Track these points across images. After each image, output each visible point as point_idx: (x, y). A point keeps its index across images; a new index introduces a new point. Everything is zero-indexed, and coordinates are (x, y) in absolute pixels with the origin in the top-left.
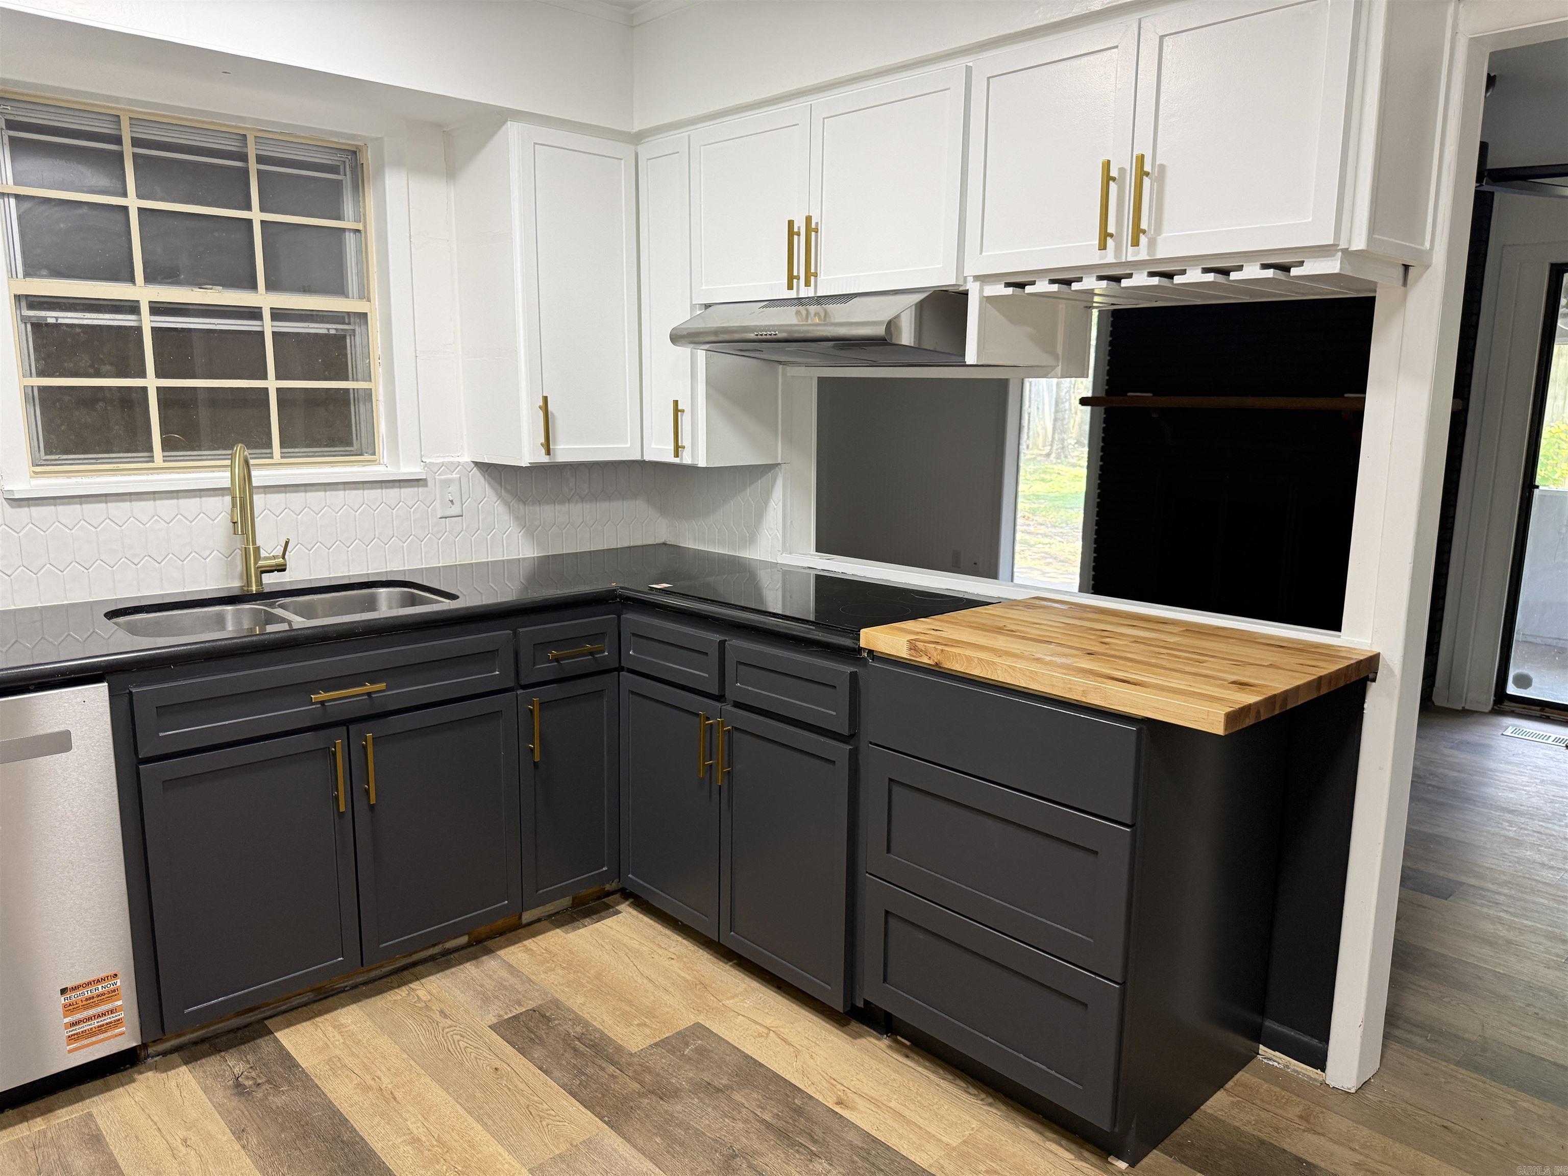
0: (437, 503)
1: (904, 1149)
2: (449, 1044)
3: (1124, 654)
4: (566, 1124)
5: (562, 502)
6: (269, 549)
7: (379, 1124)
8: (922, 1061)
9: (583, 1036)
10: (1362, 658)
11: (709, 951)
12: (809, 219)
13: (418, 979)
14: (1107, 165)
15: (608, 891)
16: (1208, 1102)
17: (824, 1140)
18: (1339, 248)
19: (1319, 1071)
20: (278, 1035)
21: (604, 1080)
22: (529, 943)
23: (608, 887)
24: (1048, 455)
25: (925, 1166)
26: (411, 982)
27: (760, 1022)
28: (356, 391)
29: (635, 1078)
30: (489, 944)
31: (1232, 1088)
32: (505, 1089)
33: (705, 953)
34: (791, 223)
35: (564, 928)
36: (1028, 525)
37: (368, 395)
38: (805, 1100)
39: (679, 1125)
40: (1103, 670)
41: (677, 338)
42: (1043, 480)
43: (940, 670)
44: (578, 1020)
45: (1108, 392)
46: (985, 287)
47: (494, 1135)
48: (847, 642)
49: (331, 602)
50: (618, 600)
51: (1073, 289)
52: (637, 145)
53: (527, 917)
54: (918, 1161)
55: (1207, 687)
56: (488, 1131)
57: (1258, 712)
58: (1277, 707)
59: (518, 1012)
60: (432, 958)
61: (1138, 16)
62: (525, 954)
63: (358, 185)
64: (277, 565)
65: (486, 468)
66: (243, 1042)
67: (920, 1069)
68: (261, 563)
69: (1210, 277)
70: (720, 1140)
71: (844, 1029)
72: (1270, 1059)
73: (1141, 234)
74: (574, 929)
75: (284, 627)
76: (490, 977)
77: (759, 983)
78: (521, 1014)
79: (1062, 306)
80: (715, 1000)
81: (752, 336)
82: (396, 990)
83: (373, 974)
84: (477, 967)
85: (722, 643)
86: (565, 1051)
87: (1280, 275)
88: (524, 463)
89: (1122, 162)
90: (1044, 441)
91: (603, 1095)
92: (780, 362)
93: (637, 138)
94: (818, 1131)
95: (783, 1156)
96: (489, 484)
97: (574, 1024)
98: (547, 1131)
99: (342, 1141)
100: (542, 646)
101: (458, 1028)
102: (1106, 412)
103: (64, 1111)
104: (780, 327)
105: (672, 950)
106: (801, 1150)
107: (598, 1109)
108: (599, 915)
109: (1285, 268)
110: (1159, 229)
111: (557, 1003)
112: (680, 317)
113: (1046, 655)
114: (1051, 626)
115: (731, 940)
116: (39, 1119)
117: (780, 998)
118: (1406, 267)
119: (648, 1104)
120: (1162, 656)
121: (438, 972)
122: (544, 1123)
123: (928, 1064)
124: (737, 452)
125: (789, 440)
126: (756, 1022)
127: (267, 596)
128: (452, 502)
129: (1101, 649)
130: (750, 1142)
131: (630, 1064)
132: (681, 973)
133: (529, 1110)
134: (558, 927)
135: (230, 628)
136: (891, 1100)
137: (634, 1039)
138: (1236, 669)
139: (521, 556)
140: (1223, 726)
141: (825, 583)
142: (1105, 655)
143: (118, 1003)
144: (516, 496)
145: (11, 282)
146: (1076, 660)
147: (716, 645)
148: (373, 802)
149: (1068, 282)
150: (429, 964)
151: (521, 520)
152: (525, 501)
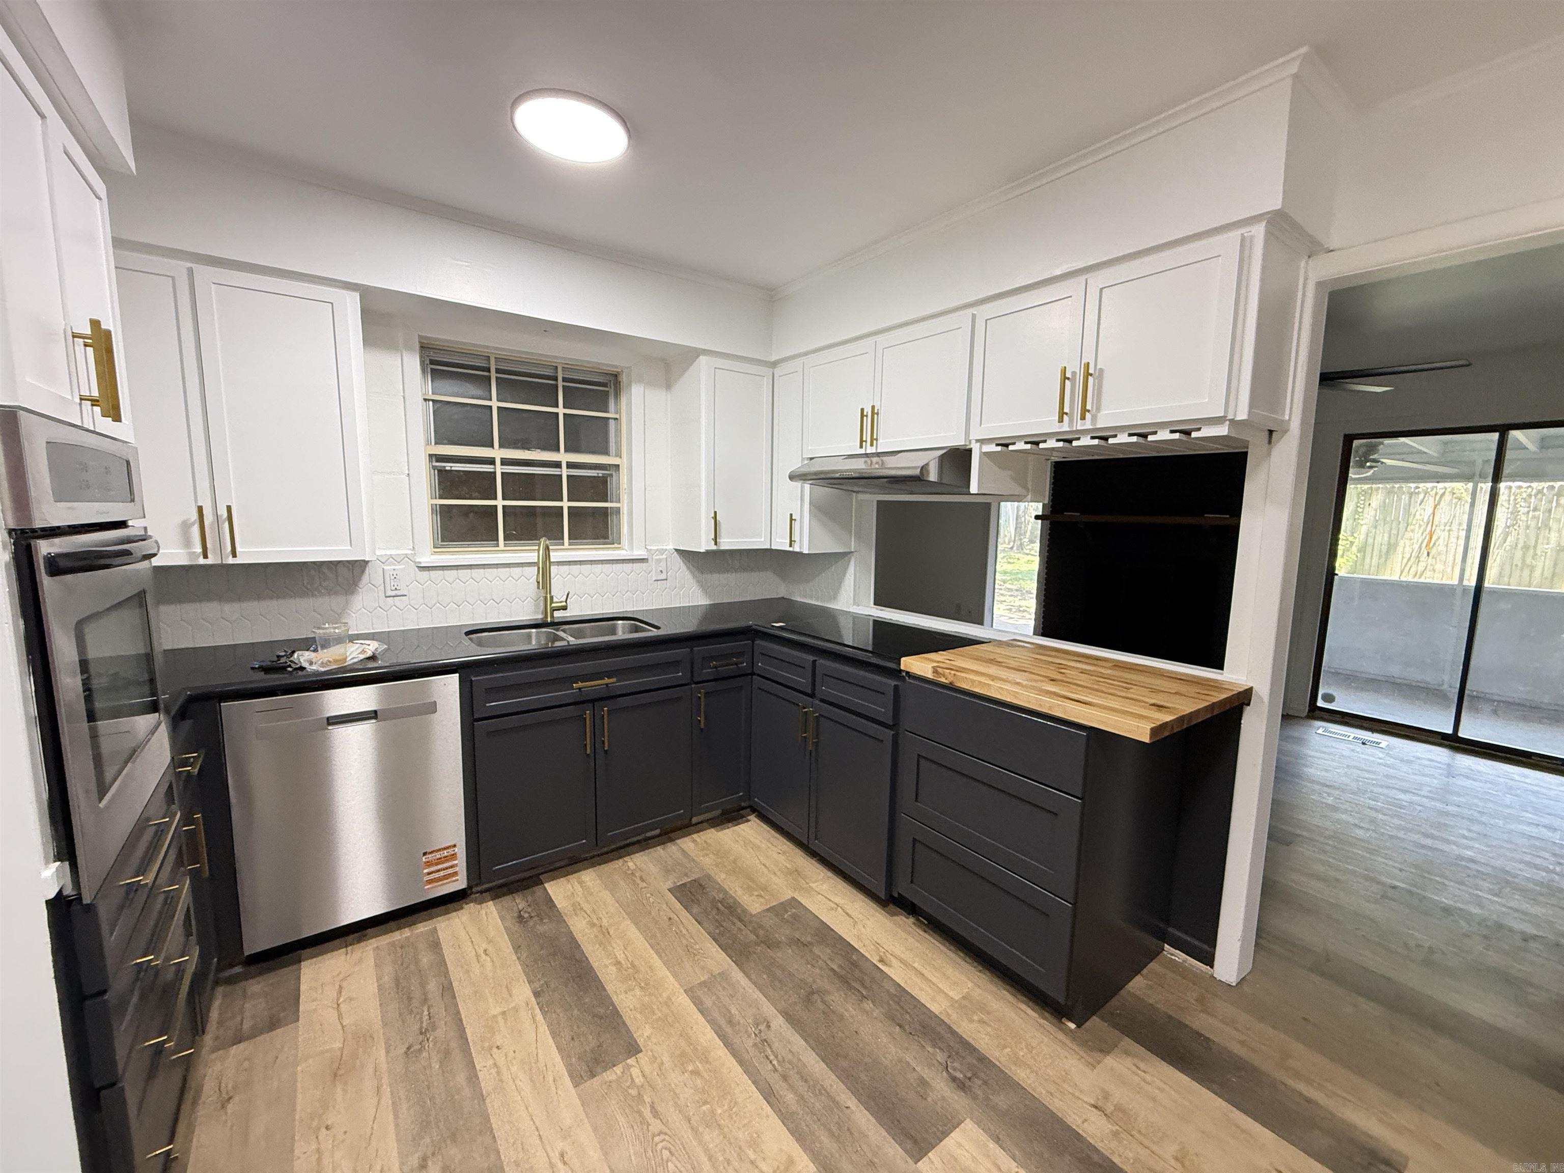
0: (653, 573)
1: (924, 998)
2: (643, 899)
3: (1075, 682)
4: (710, 960)
5: (724, 572)
6: (558, 596)
7: (598, 950)
8: (935, 935)
9: (724, 901)
10: (1240, 691)
11: (802, 850)
12: (873, 407)
13: (629, 855)
14: (1064, 370)
15: (744, 806)
16: (1130, 983)
17: (870, 987)
18: (1228, 418)
19: (1208, 967)
20: (546, 885)
21: (735, 932)
22: (695, 836)
23: (743, 804)
26: (625, 856)
27: (832, 899)
28: (612, 508)
29: (753, 932)
30: (671, 835)
31: (1147, 974)
32: (674, 933)
33: (799, 851)
34: (862, 410)
35: (716, 828)
37: (618, 511)
38: (859, 957)
39: (779, 967)
40: (1061, 692)
41: (792, 477)
42: (1009, 563)
43: (953, 686)
44: (721, 889)
45: (1052, 512)
46: (983, 446)
47: (665, 963)
48: (892, 665)
49: (592, 628)
50: (753, 632)
51: (1039, 447)
52: (775, 368)
53: (695, 820)
54: (932, 1009)
55: (1133, 707)
56: (662, 960)
57: (1172, 727)
58: (1185, 724)
59: (686, 881)
60: (638, 842)
61: (1086, 277)
62: (692, 844)
63: (617, 394)
64: (562, 606)
65: (680, 552)
66: (525, 889)
67: (933, 941)
68: (553, 605)
69: (1134, 439)
70: (804, 981)
71: (885, 908)
72: (1172, 955)
73: (1087, 413)
74: (722, 829)
75: (564, 643)
76: (671, 857)
78: (688, 882)
79: (1031, 457)
80: (805, 882)
81: (837, 475)
82: (617, 861)
83: (605, 849)
84: (664, 849)
85: (814, 661)
86: (712, 910)
87: (1183, 437)
88: (703, 550)
89: (1074, 367)
90: (1010, 540)
91: (734, 942)
92: (854, 492)
93: (774, 364)
94: (867, 980)
95: (844, 995)
96: (683, 561)
97: (719, 892)
98: (697, 964)
99: (576, 960)
100: (707, 659)
101: (650, 890)
102: (1051, 524)
103: (421, 924)
104: (855, 471)
105: (780, 848)
106: (856, 992)
108: (737, 821)
109: (1188, 433)
110: (1098, 409)
111: (709, 877)
112: (796, 465)
113: (1023, 680)
114: (1025, 660)
115: (815, 845)
116: (406, 929)
118: (1271, 432)
119: (761, 950)
120: (1101, 684)
121: (641, 851)
122: (696, 959)
123: (939, 938)
124: (828, 545)
125: (859, 537)
126: (830, 900)
127: (556, 624)
128: (661, 571)
129: (1059, 677)
130: (823, 983)
131: (750, 922)
132: (784, 863)
133: (688, 949)
134: (713, 827)
135: (534, 643)
136: (914, 962)
137: (754, 905)
138: (1153, 695)
139: (700, 604)
140: (1148, 737)
141: (880, 626)
142: (1062, 681)
143: (456, 862)
144: (698, 568)
145: (429, 447)
146: (1042, 684)
147: (810, 663)
148: (606, 748)
149: (1037, 443)
150: (637, 846)
151: (700, 583)
152: (703, 572)
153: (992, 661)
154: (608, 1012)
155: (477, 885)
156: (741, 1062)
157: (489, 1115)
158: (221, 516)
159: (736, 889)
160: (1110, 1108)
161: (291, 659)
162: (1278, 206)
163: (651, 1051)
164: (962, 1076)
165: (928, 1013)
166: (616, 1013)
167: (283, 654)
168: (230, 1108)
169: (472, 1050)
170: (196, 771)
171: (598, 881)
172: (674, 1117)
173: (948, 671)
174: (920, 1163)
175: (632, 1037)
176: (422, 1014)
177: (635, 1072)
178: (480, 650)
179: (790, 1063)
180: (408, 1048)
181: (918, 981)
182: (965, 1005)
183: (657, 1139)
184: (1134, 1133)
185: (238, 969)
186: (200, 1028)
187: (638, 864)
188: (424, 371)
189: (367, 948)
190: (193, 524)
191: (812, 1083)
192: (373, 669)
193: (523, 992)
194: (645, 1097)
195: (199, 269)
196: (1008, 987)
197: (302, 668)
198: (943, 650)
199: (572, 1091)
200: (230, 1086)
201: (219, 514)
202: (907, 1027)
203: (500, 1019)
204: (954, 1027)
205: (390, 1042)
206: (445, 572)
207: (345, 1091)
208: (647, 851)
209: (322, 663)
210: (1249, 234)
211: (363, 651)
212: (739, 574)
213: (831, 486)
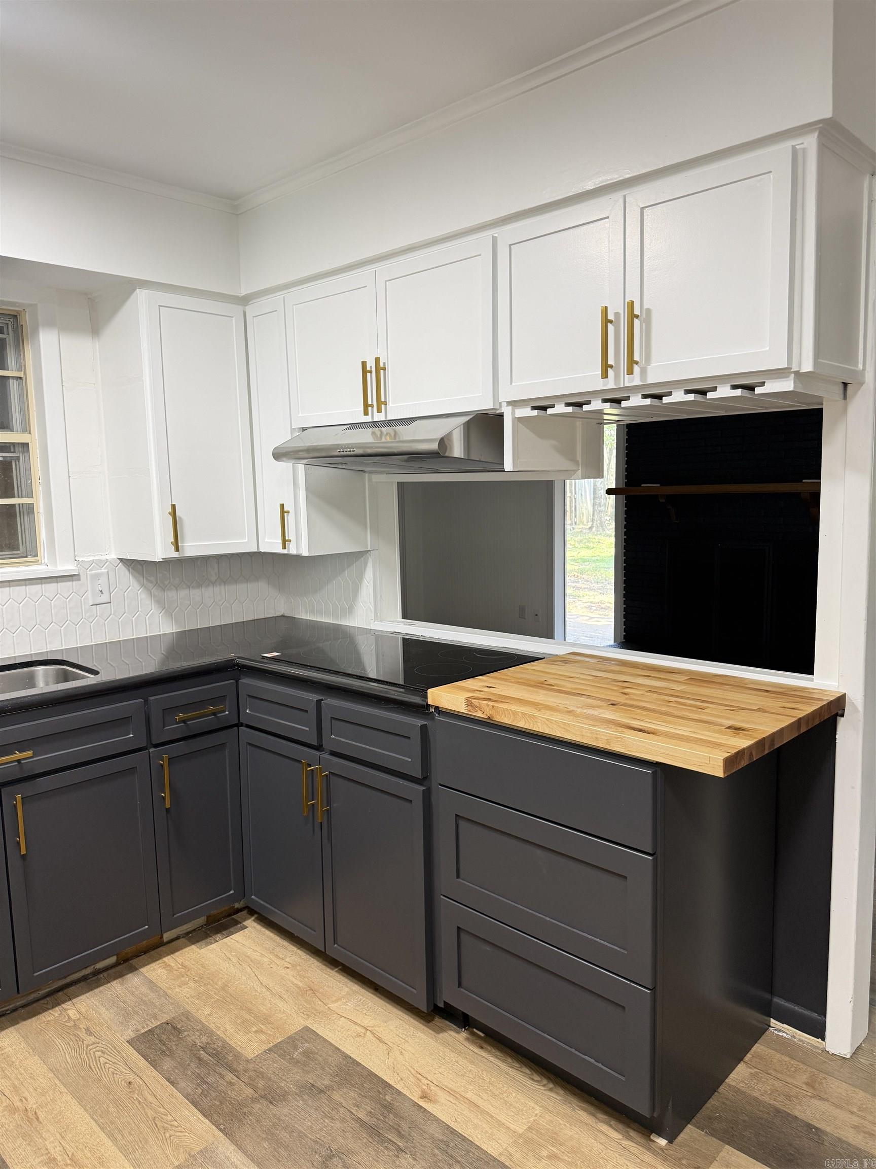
0: (89, 593)
1: (479, 1139)
2: (91, 1061)
3: (641, 704)
4: (187, 1134)
7: (20, 1146)
8: (494, 1051)
9: (208, 1046)
10: (832, 699)
11: (319, 959)
12: (377, 360)
13: (70, 999)
14: (605, 310)
15: (237, 908)
16: (731, 1075)
17: (409, 1135)
18: (792, 370)
19: (820, 1040)
21: (223, 1089)
22: (168, 959)
23: (237, 905)
25: (495, 1154)
26: (64, 1002)
27: (359, 1022)
28: (21, 505)
29: (250, 1084)
30: (134, 962)
31: (750, 1060)
32: (136, 1102)
33: (315, 961)
34: (364, 364)
35: (198, 944)
37: (30, 509)
38: (394, 1096)
39: (285, 1129)
40: (623, 720)
41: (279, 455)
42: (588, 547)
43: (492, 722)
44: (205, 1030)
45: (627, 484)
46: (516, 410)
47: (122, 1149)
48: (416, 700)
50: (236, 668)
51: (584, 410)
52: (246, 306)
53: (167, 936)
54: (490, 1150)
55: (707, 733)
56: (116, 1146)
57: (751, 754)
58: (767, 747)
59: (153, 1026)
60: (84, 978)
61: (623, 192)
62: (163, 970)
63: (19, 343)
65: (129, 563)
67: (492, 1059)
69: (691, 397)
70: (320, 1141)
71: (429, 1025)
72: (780, 1031)
73: (634, 365)
74: (207, 945)
76: (133, 993)
77: (359, 985)
78: (156, 1027)
79: (579, 423)
80: (322, 1004)
81: (336, 453)
82: (50, 1011)
83: (32, 997)
84: (122, 984)
85: (319, 702)
86: (191, 1061)
87: (747, 393)
88: (158, 558)
89: (616, 308)
91: (221, 1103)
92: (364, 472)
93: (245, 300)
94: (405, 1126)
95: (373, 1153)
96: (133, 575)
97: (201, 1034)
98: (169, 1142)
100: (169, 711)
101: (100, 1045)
102: (626, 499)
104: (358, 446)
106: (389, 1145)
107: (215, 1116)
108: (228, 930)
109: (751, 388)
110: (648, 359)
111: (187, 1015)
112: (282, 437)
113: (577, 707)
114: (582, 679)
115: (334, 950)
117: (377, 998)
118: (845, 385)
119: (260, 1109)
120: (671, 704)
121: (88, 992)
122: (167, 1135)
124: (335, 544)
125: (376, 531)
126: (356, 1023)
128: (101, 592)
129: (622, 699)
130: (346, 1141)
131: (246, 1071)
132: (293, 979)
133: (155, 1123)
134: (193, 944)
136: (467, 1092)
137: (251, 1046)
138: (732, 715)
139: (161, 632)
140: (722, 769)
141: (410, 645)
142: (625, 705)
144: (155, 584)
146: (601, 711)
147: (314, 703)
148: (23, 852)
149: (580, 405)
150: (82, 984)
151: (160, 602)
152: (163, 589)
153: (542, 685)
159: (224, 1025)
162: (827, 113)
165: (483, 1156)
173: (485, 702)
181: (472, 1116)
187: (83, 1010)
198: (483, 675)
210: (802, 146)
212: (217, 589)
213: (331, 465)
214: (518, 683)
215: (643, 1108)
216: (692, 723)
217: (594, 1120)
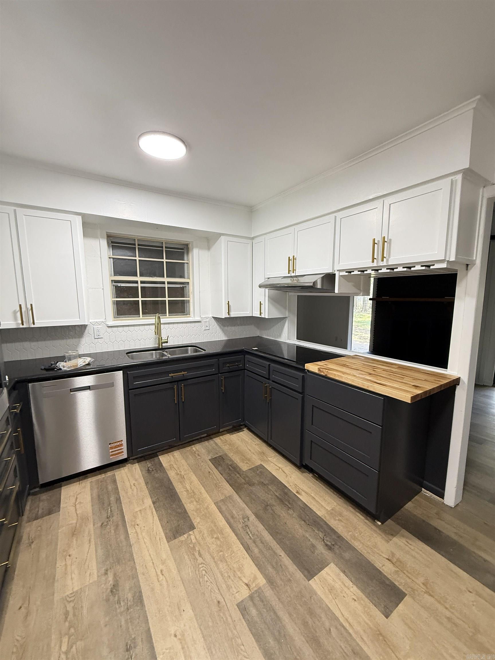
0: (203, 327)
1: (315, 509)
2: (199, 463)
3: (380, 375)
4: (225, 490)
5: (233, 326)
6: (164, 337)
7: (179, 485)
9: (232, 465)
10: (455, 379)
11: (265, 444)
12: (294, 256)
13: (194, 445)
14: (374, 240)
16: (406, 505)
17: (292, 504)
18: (446, 260)
19: (442, 499)
20: (159, 457)
21: (236, 478)
22: (221, 437)
23: (241, 424)
24: (362, 311)
25: (320, 516)
26: (192, 445)
28: (186, 300)
29: (244, 479)
30: (212, 436)
31: (414, 501)
32: (211, 478)
34: (289, 258)
35: (230, 434)
36: (356, 329)
37: (189, 301)
38: (288, 491)
39: (254, 494)
40: (373, 380)
41: (260, 286)
42: (360, 317)
43: (327, 377)
44: (231, 460)
45: (377, 297)
46: (340, 273)
47: (207, 491)
48: (301, 367)
49: (179, 350)
50: (244, 352)
51: (364, 273)
52: (253, 240)
53: (221, 430)
54: (318, 514)
55: (405, 387)
56: (205, 490)
57: (421, 396)
58: (428, 394)
60: (198, 439)
61: (384, 199)
62: (220, 440)
63: (188, 253)
64: (166, 342)
65: (215, 318)
66: (151, 458)
67: (320, 484)
68: (162, 341)
69: (405, 269)
70: (264, 500)
71: (300, 470)
72: (426, 493)
73: (384, 258)
74: (233, 434)
75: (166, 357)
76: (211, 445)
77: (278, 454)
78: (217, 457)
79: (362, 277)
80: (266, 458)
81: (278, 286)
82: (188, 447)
83: (184, 442)
84: (208, 442)
85: (269, 365)
86: (227, 469)
87: (427, 268)
88: (224, 317)
89: (378, 239)
90: (361, 307)
91: (235, 483)
92: (287, 292)
93: (253, 238)
94: (291, 501)
95: (281, 507)
96: (216, 322)
98: (220, 492)
99: (170, 489)
100: (225, 363)
101: (201, 459)
102: (376, 302)
103: (109, 472)
104: (286, 284)
105: (256, 442)
106: (286, 506)
107: (233, 487)
108: (239, 431)
109: (429, 266)
110: (389, 257)
111: (226, 455)
112: (262, 281)
113: (357, 374)
114: (359, 364)
115: (271, 442)
116: (103, 474)
117: (284, 459)
118: (467, 265)
119: (246, 487)
120: (391, 376)
122: (219, 489)
123: (322, 483)
124: (276, 314)
125: (290, 311)
126: (276, 465)
127: (163, 349)
128: (207, 326)
129: (373, 372)
130: (272, 502)
131: (243, 474)
132: (258, 449)
133: (216, 485)
134: (228, 433)
135: (154, 357)
136: (311, 493)
137: (244, 467)
138: (414, 381)
139: (223, 339)
140: (410, 401)
141: (299, 349)
142: (374, 374)
143: (122, 447)
144: (222, 325)
145: (111, 277)
146: (366, 376)
147: (268, 365)
148: (183, 401)
149: (363, 271)
150: (197, 441)
151: (223, 331)
152: (224, 326)
153: (344, 365)
154: (183, 511)
155: (132, 456)
156: (236, 535)
157: (133, 553)
158: (29, 308)
159: (237, 459)
160: (394, 560)
161: (56, 365)
162: (467, 166)
163: (200, 528)
164: (330, 544)
165: (316, 515)
166: (185, 512)
167: (54, 363)
168: (33, 546)
169: (127, 525)
170: (18, 411)
171: (181, 456)
172: (207, 557)
173: (325, 370)
174: (310, 582)
175: (192, 522)
176: (108, 510)
177: (193, 537)
178: (132, 361)
179: (257, 535)
180: (102, 524)
181: (312, 501)
182: (332, 513)
183: (200, 566)
184: (405, 572)
185: (37, 489)
186: (21, 514)
187: (197, 448)
188: (109, 246)
189: (88, 482)
190: (18, 312)
191: (266, 544)
192: (89, 369)
193: (149, 502)
194: (196, 548)
195: (19, 210)
196: (351, 505)
197: (61, 369)
198: (324, 360)
199: (167, 544)
200: (33, 537)
201: (28, 307)
202: (307, 522)
203: (139, 513)
204: (328, 522)
205: (95, 521)
206: (118, 328)
207: (77, 540)
208: (201, 443)
209: (68, 367)
210: (455, 179)
211: (85, 362)
212: (239, 327)
213: (277, 290)
214: (336, 364)
215: (373, 510)
216: (399, 383)
217: (355, 511)
